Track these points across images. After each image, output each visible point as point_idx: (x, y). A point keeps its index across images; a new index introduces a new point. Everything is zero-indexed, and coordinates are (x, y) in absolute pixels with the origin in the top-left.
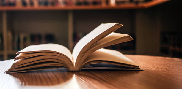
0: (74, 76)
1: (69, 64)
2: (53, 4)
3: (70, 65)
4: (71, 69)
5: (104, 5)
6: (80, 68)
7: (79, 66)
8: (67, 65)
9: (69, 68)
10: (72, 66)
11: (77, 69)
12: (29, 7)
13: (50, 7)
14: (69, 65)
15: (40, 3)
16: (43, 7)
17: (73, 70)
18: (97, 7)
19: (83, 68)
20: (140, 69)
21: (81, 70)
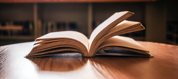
0: (89, 62)
1: (84, 50)
3: (85, 51)
4: (86, 55)
7: (94, 53)
8: (83, 51)
9: (84, 53)
11: (91, 55)
14: (84, 51)
17: (88, 56)
19: (97, 54)
20: (151, 56)
21: (95, 56)
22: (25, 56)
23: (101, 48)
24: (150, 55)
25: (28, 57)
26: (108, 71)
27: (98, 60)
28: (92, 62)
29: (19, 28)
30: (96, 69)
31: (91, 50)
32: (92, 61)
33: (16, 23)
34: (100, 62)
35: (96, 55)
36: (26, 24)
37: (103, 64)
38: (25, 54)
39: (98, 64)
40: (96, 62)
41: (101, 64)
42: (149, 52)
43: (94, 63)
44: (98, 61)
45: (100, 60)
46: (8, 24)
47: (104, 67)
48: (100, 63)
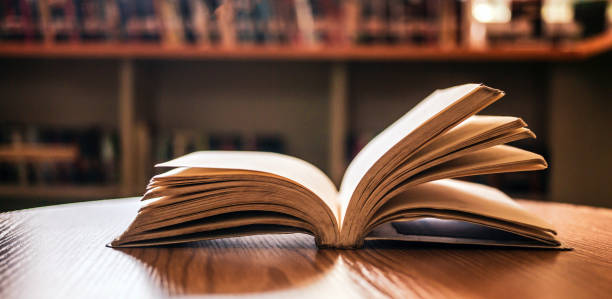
1: (323, 222)
2: (283, 39)
3: (327, 226)
4: (329, 238)
5: (447, 47)
6: (358, 236)
7: (357, 232)
8: (317, 225)
9: (323, 234)
10: (331, 228)
11: (350, 239)
12: (204, 48)
13: (272, 50)
14: (323, 227)
15: (241, 37)
16: (249, 49)
17: (337, 244)
18: (426, 52)
19: (369, 235)
20: (561, 247)
21: (361, 243)
22: (109, 241)
23: (385, 217)
24: (559, 244)
25: (122, 245)
26: (411, 288)
27: (373, 257)
28: (352, 264)
29: (65, 154)
30: (369, 282)
31: (349, 223)
32: (354, 260)
33: (50, 137)
34: (380, 261)
35: (367, 239)
36: (88, 140)
37: (390, 267)
38: (108, 237)
39: (376, 270)
40: (368, 263)
41: (386, 268)
42: (555, 234)
43: (360, 265)
44: (373, 260)
45: (380, 258)
46: (17, 137)
47: (395, 278)
48: (381, 266)
